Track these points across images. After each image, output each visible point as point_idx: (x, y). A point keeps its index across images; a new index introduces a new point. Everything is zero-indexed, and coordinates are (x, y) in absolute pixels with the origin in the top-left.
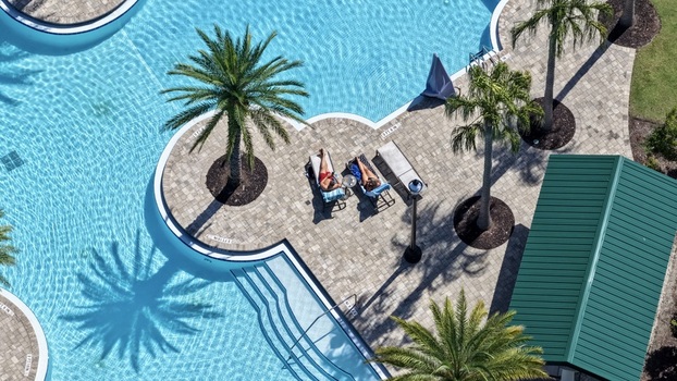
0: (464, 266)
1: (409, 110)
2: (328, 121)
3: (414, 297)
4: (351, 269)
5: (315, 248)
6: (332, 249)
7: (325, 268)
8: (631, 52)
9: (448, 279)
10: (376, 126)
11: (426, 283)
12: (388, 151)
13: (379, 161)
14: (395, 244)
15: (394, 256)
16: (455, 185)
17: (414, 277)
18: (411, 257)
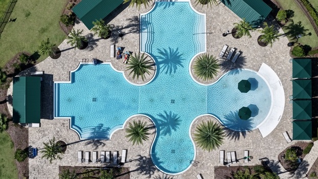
0: (114, 27)
1: (102, 62)
2: (117, 69)
3: (126, 27)
4: (133, 40)
5: (136, 48)
6: (133, 46)
7: (137, 43)
8: (59, 47)
9: (118, 27)
10: (110, 63)
11: (122, 28)
12: (112, 56)
13: (115, 57)
14: (122, 39)
15: (124, 37)
16: (105, 43)
17: (123, 31)
18: (122, 35)
